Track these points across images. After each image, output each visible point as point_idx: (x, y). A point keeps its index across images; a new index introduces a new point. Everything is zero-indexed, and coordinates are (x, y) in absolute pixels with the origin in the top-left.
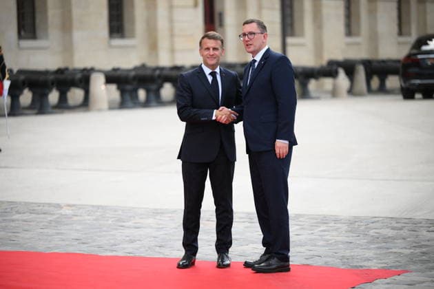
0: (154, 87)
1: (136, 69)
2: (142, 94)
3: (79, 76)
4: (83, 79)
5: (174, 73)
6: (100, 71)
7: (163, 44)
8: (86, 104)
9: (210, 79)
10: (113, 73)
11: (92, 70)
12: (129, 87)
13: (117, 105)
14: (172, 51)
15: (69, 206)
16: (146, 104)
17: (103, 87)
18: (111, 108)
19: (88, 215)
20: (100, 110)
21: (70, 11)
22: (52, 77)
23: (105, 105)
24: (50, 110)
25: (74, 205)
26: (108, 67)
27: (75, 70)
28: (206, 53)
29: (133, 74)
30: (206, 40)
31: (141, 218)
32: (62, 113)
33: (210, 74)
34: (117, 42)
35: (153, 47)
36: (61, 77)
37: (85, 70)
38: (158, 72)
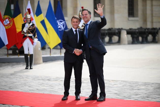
0: (145, 36)
1: (138, 29)
2: (140, 39)
3: (117, 31)
4: (118, 33)
5: (153, 31)
6: (125, 30)
7: (149, 19)
8: (119, 42)
9: (75, 33)
10: (130, 30)
11: (122, 29)
12: (136, 36)
13: (131, 43)
14: (152, 22)
15: (113, 81)
16: (142, 43)
17: (126, 36)
18: (129, 44)
19: (120, 84)
20: (124, 44)
21: (114, 6)
22: (106, 32)
23: (127, 43)
24: (106, 44)
25: (115, 80)
26: (128, 28)
27: (115, 29)
28: (73, 23)
29: (137, 31)
30: (73, 19)
31: (140, 86)
32: (110, 45)
33: (75, 31)
34: (131, 19)
35: (145, 21)
36: (110, 31)
37: (119, 29)
38: (147, 30)
